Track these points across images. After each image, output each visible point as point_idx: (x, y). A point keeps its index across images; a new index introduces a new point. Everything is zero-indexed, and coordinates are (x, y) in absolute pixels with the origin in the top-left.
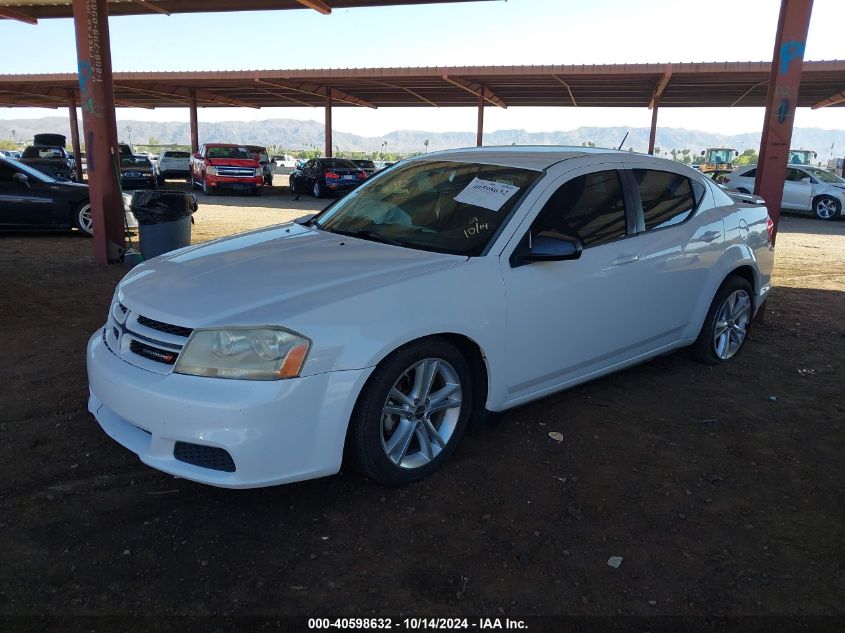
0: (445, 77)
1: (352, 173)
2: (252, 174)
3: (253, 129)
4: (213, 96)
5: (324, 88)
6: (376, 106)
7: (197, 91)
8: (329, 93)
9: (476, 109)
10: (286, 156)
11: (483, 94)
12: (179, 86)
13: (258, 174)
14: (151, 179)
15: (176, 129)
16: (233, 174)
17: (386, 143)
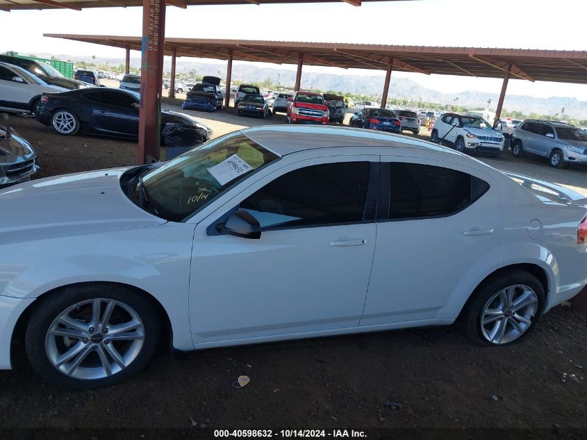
0: (471, 55)
1: (389, 121)
2: (321, 116)
3: (365, 81)
4: (316, 58)
5: (387, 59)
6: (429, 73)
7: (305, 55)
8: (391, 61)
9: (502, 80)
10: (372, 103)
11: (509, 70)
12: (291, 51)
13: (325, 115)
14: (262, 112)
15: (315, 78)
16: (308, 114)
17: (457, 99)
